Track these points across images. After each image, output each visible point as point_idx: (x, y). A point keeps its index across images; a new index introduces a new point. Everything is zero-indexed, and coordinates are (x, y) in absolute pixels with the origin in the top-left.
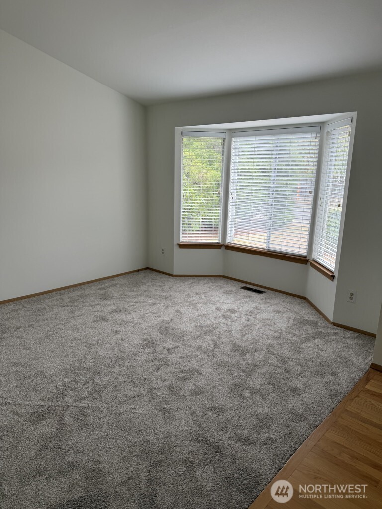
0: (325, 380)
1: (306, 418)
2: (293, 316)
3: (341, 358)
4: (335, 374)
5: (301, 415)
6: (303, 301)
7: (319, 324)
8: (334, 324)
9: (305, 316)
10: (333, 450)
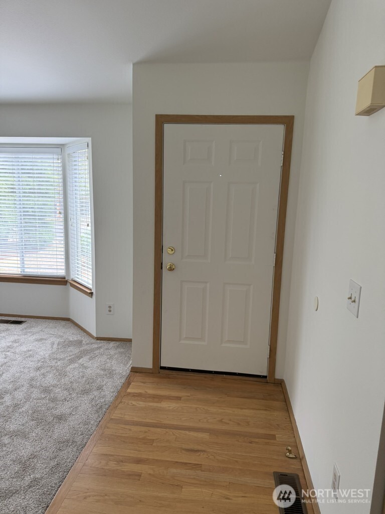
0: (91, 397)
1: (73, 442)
2: (57, 341)
3: (105, 370)
4: (100, 388)
5: (68, 441)
6: (67, 322)
7: (84, 342)
8: (98, 339)
9: (69, 337)
10: (101, 462)
